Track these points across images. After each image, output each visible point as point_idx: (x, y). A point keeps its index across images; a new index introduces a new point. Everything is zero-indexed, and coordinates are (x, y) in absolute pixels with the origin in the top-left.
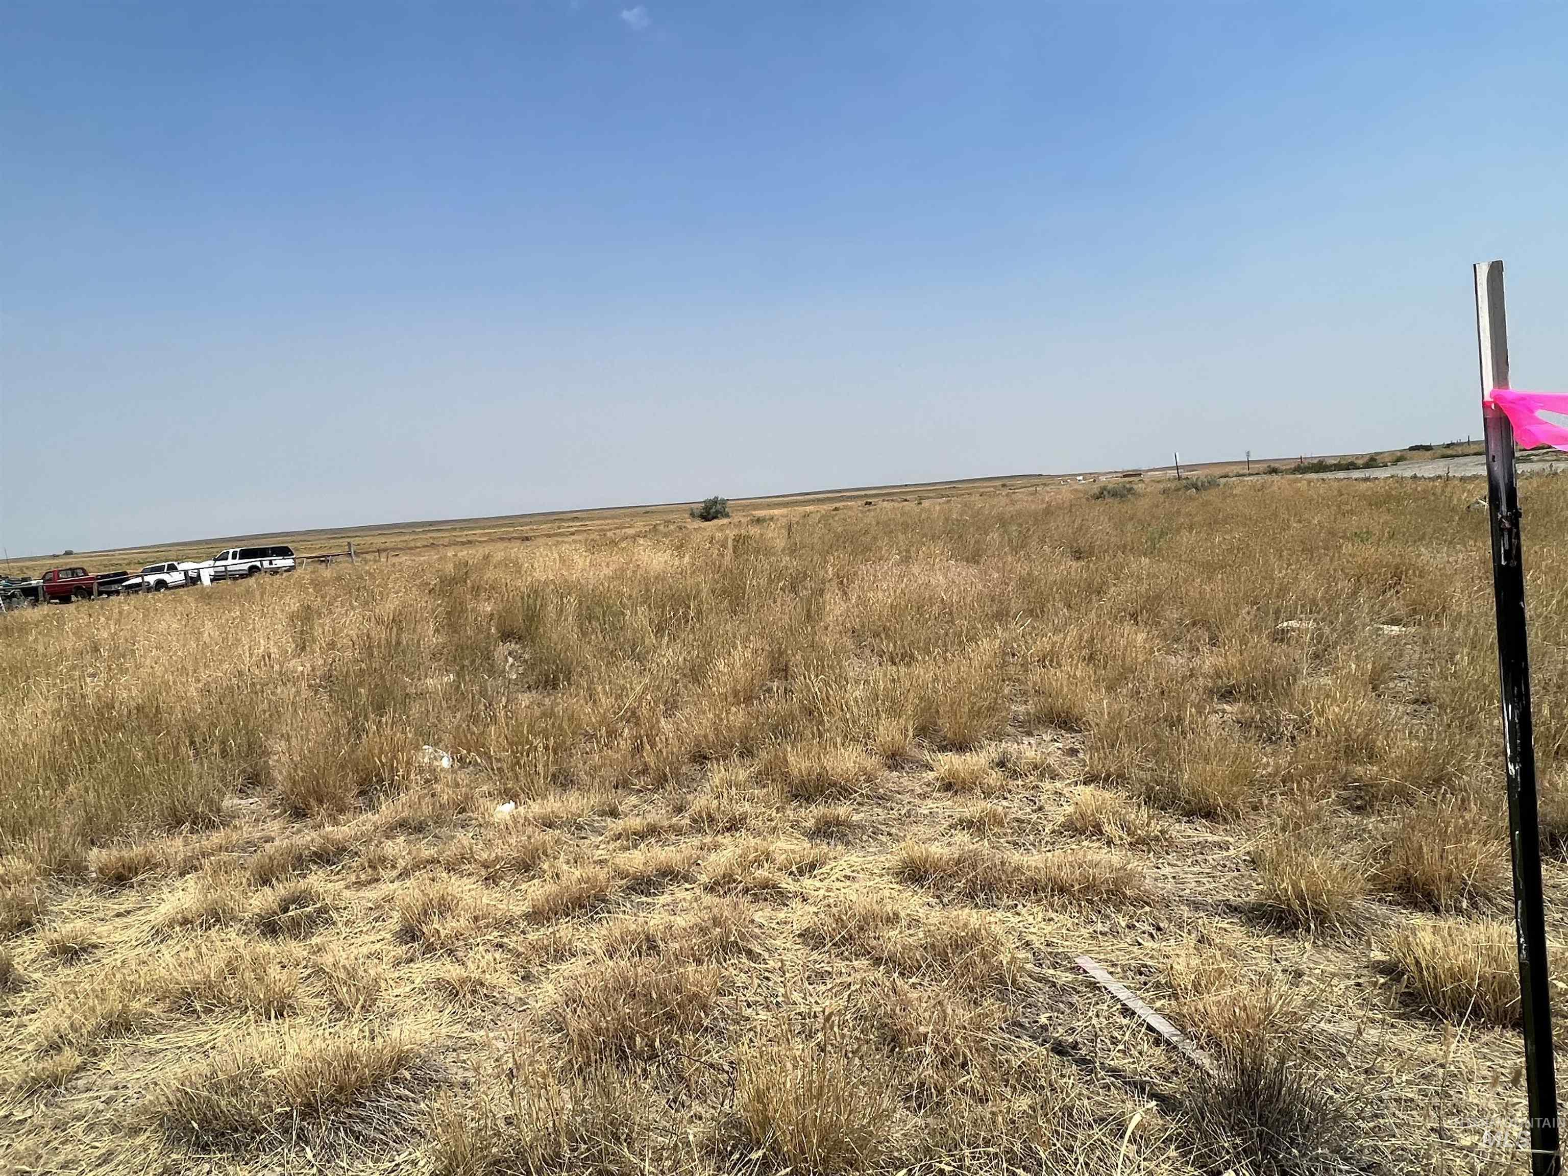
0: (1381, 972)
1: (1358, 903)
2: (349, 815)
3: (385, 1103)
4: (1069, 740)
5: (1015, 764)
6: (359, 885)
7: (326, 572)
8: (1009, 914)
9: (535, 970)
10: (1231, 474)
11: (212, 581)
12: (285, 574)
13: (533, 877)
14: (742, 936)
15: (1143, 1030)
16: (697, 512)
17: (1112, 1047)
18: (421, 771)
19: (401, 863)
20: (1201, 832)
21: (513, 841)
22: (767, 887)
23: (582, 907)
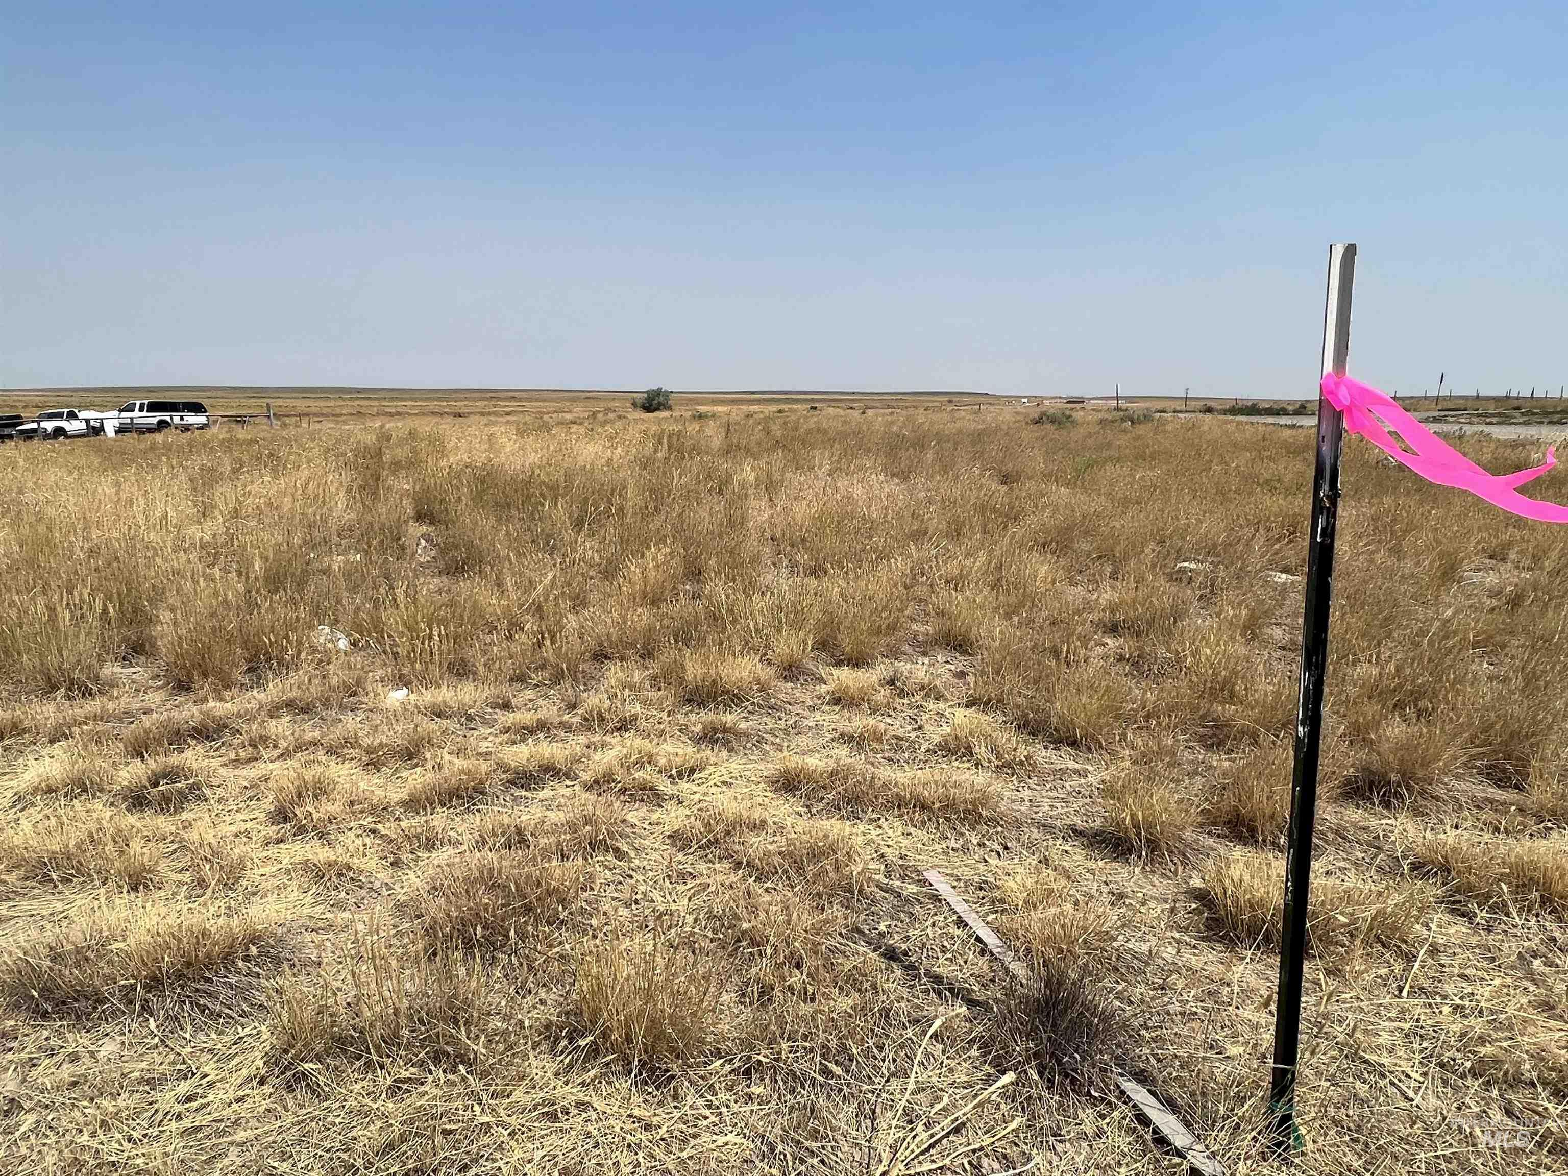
0: (1196, 898)
1: (1189, 834)
2: (235, 691)
3: (233, 979)
4: (960, 662)
5: (904, 683)
6: (237, 762)
7: (242, 434)
8: (871, 827)
9: (405, 857)
10: (1168, 410)
11: (117, 432)
12: (197, 432)
13: (416, 765)
14: (611, 834)
15: (972, 941)
16: (639, 402)
17: (940, 955)
18: (314, 650)
19: (283, 744)
20: (1065, 759)
21: (399, 729)
22: (644, 789)
23: (459, 797)
